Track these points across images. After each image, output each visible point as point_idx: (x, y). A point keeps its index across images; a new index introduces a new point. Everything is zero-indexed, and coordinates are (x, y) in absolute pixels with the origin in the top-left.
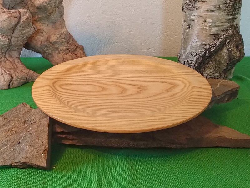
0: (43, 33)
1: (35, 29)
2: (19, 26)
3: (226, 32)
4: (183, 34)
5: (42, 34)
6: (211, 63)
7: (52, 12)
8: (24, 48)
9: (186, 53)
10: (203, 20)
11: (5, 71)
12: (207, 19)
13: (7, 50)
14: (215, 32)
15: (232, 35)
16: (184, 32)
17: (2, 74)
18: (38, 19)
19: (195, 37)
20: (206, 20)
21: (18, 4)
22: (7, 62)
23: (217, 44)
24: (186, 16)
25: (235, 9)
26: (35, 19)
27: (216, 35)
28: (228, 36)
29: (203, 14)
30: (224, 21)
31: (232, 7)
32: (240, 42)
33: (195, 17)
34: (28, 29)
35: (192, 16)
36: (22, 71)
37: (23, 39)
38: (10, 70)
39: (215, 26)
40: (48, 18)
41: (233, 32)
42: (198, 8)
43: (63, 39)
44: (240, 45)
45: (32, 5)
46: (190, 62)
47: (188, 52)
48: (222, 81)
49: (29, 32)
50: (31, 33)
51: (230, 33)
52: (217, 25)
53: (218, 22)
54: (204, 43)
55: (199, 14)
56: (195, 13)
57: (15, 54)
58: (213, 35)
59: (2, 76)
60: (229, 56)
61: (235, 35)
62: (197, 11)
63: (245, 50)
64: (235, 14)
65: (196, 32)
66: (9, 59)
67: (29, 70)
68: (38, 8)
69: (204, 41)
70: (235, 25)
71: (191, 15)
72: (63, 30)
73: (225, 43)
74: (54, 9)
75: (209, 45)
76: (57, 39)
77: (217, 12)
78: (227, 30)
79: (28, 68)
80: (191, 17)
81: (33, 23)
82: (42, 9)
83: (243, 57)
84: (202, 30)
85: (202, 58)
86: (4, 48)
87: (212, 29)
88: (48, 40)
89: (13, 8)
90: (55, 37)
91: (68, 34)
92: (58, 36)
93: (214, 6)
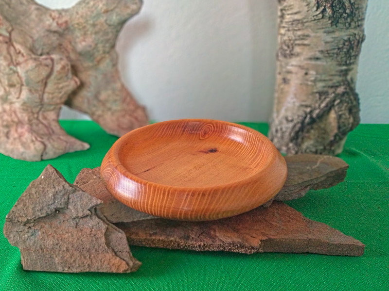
1: (76, 82)
2: (52, 77)
3: (336, 90)
5: (89, 90)
7: (101, 60)
8: (65, 107)
9: (280, 118)
10: (304, 72)
13: (40, 110)
14: (320, 89)
16: (278, 88)
19: (291, 96)
20: (308, 72)
22: (40, 125)
23: (323, 105)
27: (321, 94)
28: (339, 94)
30: (333, 73)
33: (293, 67)
34: (66, 82)
36: (59, 138)
37: (60, 95)
39: (320, 80)
41: (346, 89)
42: (298, 54)
44: (354, 109)
45: (73, 50)
46: (284, 130)
47: (282, 116)
48: (325, 157)
49: (67, 86)
51: (341, 90)
52: (323, 78)
53: (325, 76)
56: (294, 61)
57: (51, 115)
58: (317, 93)
61: (348, 93)
62: (296, 58)
64: (350, 64)
65: (293, 89)
69: (304, 101)
70: (349, 80)
71: (287, 64)
73: (333, 105)
77: (324, 61)
78: (336, 86)
80: (288, 67)
83: (358, 124)
84: (302, 86)
85: (300, 125)
86: (34, 107)
87: (315, 85)
88: (96, 97)
93: (319, 51)
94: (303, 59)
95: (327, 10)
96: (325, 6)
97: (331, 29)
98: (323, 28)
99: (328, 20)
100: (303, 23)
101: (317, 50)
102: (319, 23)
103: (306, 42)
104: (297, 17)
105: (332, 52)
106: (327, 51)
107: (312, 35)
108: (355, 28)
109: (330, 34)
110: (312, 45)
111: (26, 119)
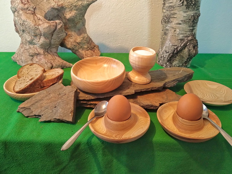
0: (72, 36)
1: (66, 34)
2: (56, 32)
3: (188, 38)
4: (161, 39)
5: (71, 38)
6: (177, 57)
7: (78, 23)
8: (60, 47)
9: (163, 51)
10: (174, 30)
11: (47, 61)
13: (49, 48)
14: (181, 38)
15: (191, 40)
16: (162, 37)
17: (46, 63)
18: (68, 28)
19: (168, 41)
20: (176, 30)
21: (55, 17)
22: (49, 55)
23: (182, 45)
24: (163, 27)
25: (194, 23)
26: (66, 27)
27: (181, 40)
28: (189, 40)
29: (174, 26)
30: (187, 30)
31: (192, 22)
32: (196, 44)
33: (169, 28)
34: (62, 34)
36: (59, 61)
37: (59, 40)
38: (51, 61)
40: (75, 26)
41: (192, 38)
42: (171, 22)
43: (85, 40)
44: (195, 46)
45: (64, 18)
46: (165, 56)
47: (164, 50)
48: (184, 69)
49: (62, 35)
50: (64, 36)
51: (190, 38)
52: (182, 33)
54: (174, 44)
55: (172, 26)
56: (169, 25)
57: (54, 50)
58: (179, 39)
59: (46, 65)
60: (189, 53)
61: (193, 39)
62: (171, 24)
63: (199, 49)
64: (194, 26)
65: (169, 37)
66: (50, 53)
67: (63, 61)
68: (68, 20)
69: (174, 43)
70: (194, 34)
71: (166, 26)
72: (85, 35)
73: (187, 45)
74: (79, 21)
75: (176, 46)
76: (81, 41)
77: (183, 25)
78: (188, 37)
79: (63, 59)
80: (167, 28)
81: (65, 30)
82: (71, 20)
83: (197, 53)
84: (173, 36)
85: (172, 54)
86: (46, 46)
87: (179, 36)
88: (75, 41)
89: (52, 20)
90: (80, 39)
91: (88, 37)
92: (82, 38)
93: (181, 21)
94: (173, 24)
97: (186, 11)
98: (182, 10)
99: (185, 6)
100: (174, 7)
101: (180, 20)
102: (181, 8)
103: (175, 16)
104: (171, 4)
105: (186, 21)
106: (185, 20)
108: (196, 10)
109: (186, 13)
110: (178, 18)
111: (42, 52)
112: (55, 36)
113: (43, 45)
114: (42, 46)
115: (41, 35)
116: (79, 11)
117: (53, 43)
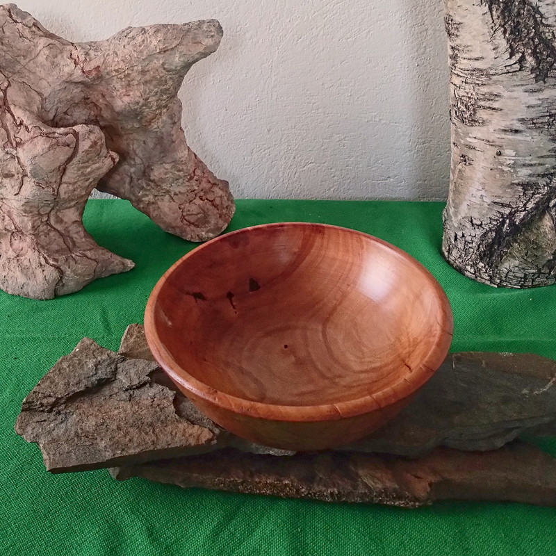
0: (134, 159)
2: (75, 160)
3: (551, 180)
4: (453, 172)
5: (133, 163)
6: (516, 245)
7: (153, 119)
9: (460, 217)
10: (496, 150)
11: (45, 259)
12: (503, 149)
13: (53, 209)
14: (525, 180)
16: (455, 167)
17: (40, 266)
18: (123, 133)
19: (477, 186)
20: (502, 151)
22: (52, 234)
23: (530, 205)
24: (457, 133)
27: (526, 186)
29: (494, 137)
30: (545, 153)
33: (476, 141)
34: (98, 162)
35: (470, 137)
37: (87, 183)
38: (56, 256)
39: (524, 165)
42: (483, 122)
43: (179, 171)
45: (106, 105)
46: (469, 239)
47: (463, 215)
49: (98, 169)
50: (105, 170)
52: (527, 162)
53: (530, 158)
54: (498, 200)
55: (485, 137)
56: (477, 131)
57: (71, 214)
58: (518, 184)
62: (482, 129)
65: (479, 175)
66: (56, 226)
67: (101, 251)
68: (119, 113)
69: (498, 197)
71: (467, 134)
72: (180, 155)
73: (548, 206)
74: (158, 112)
75: (509, 205)
76: (166, 174)
77: (528, 135)
78: (551, 175)
82: (128, 114)
84: (493, 172)
85: (494, 233)
87: (516, 172)
88: (145, 174)
90: (161, 170)
91: (191, 158)
93: (519, 120)
94: (492, 130)
95: (527, 58)
96: (523, 53)
97: (535, 86)
98: (522, 85)
99: (530, 73)
100: (489, 76)
101: (515, 117)
102: (515, 77)
103: (495, 105)
104: (477, 65)
105: (540, 121)
106: (532, 119)
107: (506, 94)
109: (534, 94)
110: (505, 111)
111: (30, 225)
112: (71, 174)
113: (31, 204)
114: (28, 209)
115: (27, 175)
116: (155, 87)
117: (66, 196)
